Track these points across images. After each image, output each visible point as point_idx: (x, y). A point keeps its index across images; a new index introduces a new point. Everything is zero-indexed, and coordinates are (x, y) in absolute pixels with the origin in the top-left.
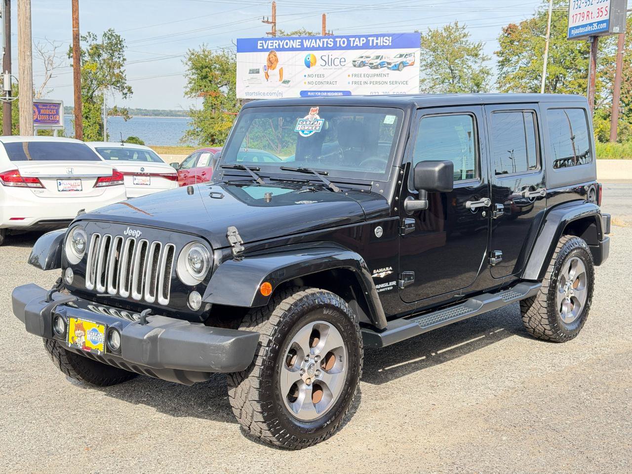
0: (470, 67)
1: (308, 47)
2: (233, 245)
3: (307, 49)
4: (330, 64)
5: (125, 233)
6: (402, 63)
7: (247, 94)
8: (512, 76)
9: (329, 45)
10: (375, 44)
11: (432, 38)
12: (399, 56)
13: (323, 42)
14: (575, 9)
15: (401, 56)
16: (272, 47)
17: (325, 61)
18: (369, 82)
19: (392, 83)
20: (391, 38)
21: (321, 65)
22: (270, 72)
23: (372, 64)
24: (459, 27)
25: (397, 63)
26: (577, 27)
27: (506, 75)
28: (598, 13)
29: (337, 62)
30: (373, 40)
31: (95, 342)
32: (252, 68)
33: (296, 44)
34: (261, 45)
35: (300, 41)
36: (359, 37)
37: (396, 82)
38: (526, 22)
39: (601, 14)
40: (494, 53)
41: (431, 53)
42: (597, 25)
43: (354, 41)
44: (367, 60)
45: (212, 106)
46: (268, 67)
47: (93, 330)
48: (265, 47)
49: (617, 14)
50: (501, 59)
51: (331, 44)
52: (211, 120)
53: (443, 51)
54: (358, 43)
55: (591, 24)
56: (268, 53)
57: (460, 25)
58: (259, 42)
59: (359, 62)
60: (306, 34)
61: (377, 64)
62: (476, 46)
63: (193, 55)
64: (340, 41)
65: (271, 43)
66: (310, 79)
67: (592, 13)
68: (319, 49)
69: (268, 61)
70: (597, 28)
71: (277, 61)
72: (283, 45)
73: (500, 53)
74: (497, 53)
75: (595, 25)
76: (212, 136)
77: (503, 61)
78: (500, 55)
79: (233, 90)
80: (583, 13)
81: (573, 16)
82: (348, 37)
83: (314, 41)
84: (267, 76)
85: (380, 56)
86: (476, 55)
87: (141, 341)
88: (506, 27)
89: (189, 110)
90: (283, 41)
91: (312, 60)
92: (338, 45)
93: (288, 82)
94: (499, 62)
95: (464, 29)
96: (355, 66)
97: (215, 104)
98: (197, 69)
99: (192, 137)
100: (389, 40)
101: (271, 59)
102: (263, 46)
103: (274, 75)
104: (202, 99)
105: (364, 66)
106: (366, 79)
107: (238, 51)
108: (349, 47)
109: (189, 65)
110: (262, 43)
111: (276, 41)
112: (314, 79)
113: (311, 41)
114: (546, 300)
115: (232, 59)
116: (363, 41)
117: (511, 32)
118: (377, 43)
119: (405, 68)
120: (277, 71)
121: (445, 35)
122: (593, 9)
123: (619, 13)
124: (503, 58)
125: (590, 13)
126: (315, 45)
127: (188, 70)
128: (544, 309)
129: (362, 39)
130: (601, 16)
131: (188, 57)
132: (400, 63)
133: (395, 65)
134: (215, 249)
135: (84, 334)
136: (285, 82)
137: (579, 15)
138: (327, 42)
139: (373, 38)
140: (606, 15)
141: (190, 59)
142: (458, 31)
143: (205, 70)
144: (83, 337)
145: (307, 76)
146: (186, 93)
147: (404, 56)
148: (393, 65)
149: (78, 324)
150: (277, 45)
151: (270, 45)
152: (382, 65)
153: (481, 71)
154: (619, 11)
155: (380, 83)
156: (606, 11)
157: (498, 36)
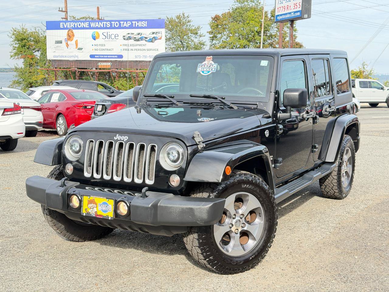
0: (193, 41)
1: (94, 27)
2: (198, 143)
3: (93, 28)
4: (108, 38)
5: (115, 138)
6: (154, 37)
7: (54, 56)
8: (219, 46)
9: (107, 26)
10: (136, 26)
11: (169, 22)
12: (152, 33)
13: (104, 24)
14: (279, 4)
15: (153, 33)
16: (70, 27)
17: (105, 36)
18: (134, 49)
19: (148, 50)
20: (146, 22)
21: (103, 39)
22: (69, 42)
23: (136, 38)
24: (185, 16)
25: (151, 38)
26: (281, 15)
27: (214, 45)
28: (294, 6)
29: (113, 37)
30: (135, 23)
31: (105, 211)
32: (57, 40)
33: (86, 25)
34: (63, 25)
35: (88, 23)
36: (127, 21)
37: (151, 50)
38: (225, 13)
39: (296, 7)
40: (207, 32)
41: (169, 32)
42: (294, 14)
43: (123, 24)
44: (132, 36)
45: (30, 64)
46: (68, 39)
47: (103, 203)
48: (65, 27)
49: (306, 7)
50: (212, 36)
51: (108, 25)
52: (29, 74)
53: (176, 31)
54: (126, 25)
55: (290, 13)
56: (67, 31)
57: (186, 15)
58: (61, 23)
59: (127, 37)
60: (90, 19)
61: (138, 38)
62: (196, 28)
63: (16, 31)
64: (114, 24)
65: (69, 24)
66: (96, 47)
67: (290, 7)
68: (101, 28)
69: (67, 35)
70: (294, 15)
71: (73, 35)
72: (77, 25)
73: (211, 32)
74: (209, 32)
75: (292, 14)
76: (31, 84)
77: (213, 37)
78: (211, 33)
79: (44, 54)
80: (285, 6)
81: (278, 8)
82: (119, 21)
83: (97, 23)
84: (67, 45)
85: (140, 33)
86: (197, 33)
87: (147, 208)
88: (213, 16)
89: (14, 67)
90: (77, 23)
91: (96, 35)
92: (113, 26)
93: (81, 49)
94: (210, 38)
95: (188, 17)
96: (124, 39)
97: (31, 63)
98: (18, 40)
99: (17, 85)
100: (145, 23)
101: (70, 34)
102: (64, 26)
103: (72, 45)
104: (22, 60)
105: (130, 39)
106: (132, 47)
107: (47, 29)
108: (120, 27)
109: (13, 38)
110: (63, 24)
111: (73, 23)
112: (99, 47)
113: (96, 23)
114: (336, 175)
115: (42, 34)
116: (129, 24)
117: (217, 20)
118: (138, 25)
119: (156, 41)
120: (73, 42)
121: (177, 21)
122: (291, 4)
123: (307, 6)
124: (213, 35)
125: (289, 6)
126: (98, 25)
127: (13, 41)
128: (335, 180)
129: (128, 22)
130: (296, 8)
131: (12, 33)
132: (153, 38)
133: (150, 39)
134: (188, 146)
135: (96, 206)
136: (79, 49)
137: (282, 8)
138: (106, 24)
139: (135, 22)
140: (299, 8)
141: (13, 34)
142: (185, 18)
143: (24, 41)
144: (95, 209)
145: (94, 45)
146: (11, 56)
147: (155, 33)
148: (148, 39)
149: (90, 200)
150: (73, 25)
151: (68, 25)
152: (141, 39)
153: (200, 43)
154: (307, 5)
155: (141, 50)
156: (300, 5)
157: (209, 22)
